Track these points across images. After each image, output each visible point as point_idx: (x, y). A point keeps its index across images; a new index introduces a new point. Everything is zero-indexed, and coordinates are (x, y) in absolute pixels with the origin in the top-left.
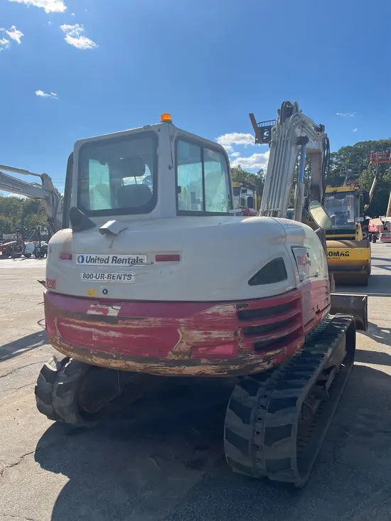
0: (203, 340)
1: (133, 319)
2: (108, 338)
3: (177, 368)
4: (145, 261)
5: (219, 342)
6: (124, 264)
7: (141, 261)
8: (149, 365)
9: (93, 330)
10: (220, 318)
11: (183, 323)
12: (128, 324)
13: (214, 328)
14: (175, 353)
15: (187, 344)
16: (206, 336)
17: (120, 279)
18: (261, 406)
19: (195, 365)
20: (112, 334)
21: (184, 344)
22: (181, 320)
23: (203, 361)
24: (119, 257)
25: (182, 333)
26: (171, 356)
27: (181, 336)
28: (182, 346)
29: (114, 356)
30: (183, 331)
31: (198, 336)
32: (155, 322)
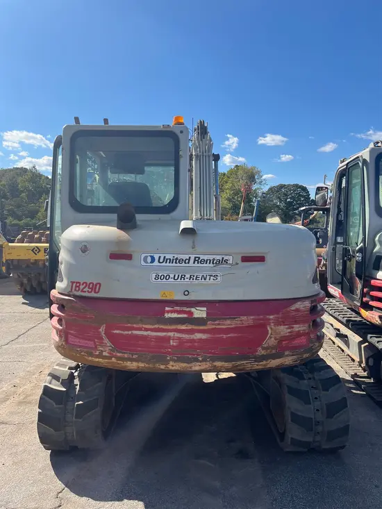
0: (288, 334)
1: (226, 319)
2: (193, 341)
3: (264, 362)
4: (230, 262)
5: (299, 335)
6: (208, 265)
7: (226, 261)
8: (239, 363)
9: (171, 334)
10: (300, 314)
11: (272, 319)
12: (219, 324)
13: (296, 322)
14: (263, 349)
15: (276, 339)
16: (289, 330)
17: (205, 279)
18: (312, 387)
19: (280, 358)
20: (198, 336)
21: (273, 339)
22: (271, 317)
23: (287, 353)
24: (202, 257)
25: (271, 329)
26: (260, 352)
27: (270, 332)
28: (271, 341)
29: (200, 359)
30: (273, 327)
31: (283, 330)
32: (247, 320)
